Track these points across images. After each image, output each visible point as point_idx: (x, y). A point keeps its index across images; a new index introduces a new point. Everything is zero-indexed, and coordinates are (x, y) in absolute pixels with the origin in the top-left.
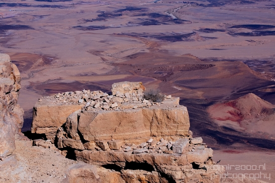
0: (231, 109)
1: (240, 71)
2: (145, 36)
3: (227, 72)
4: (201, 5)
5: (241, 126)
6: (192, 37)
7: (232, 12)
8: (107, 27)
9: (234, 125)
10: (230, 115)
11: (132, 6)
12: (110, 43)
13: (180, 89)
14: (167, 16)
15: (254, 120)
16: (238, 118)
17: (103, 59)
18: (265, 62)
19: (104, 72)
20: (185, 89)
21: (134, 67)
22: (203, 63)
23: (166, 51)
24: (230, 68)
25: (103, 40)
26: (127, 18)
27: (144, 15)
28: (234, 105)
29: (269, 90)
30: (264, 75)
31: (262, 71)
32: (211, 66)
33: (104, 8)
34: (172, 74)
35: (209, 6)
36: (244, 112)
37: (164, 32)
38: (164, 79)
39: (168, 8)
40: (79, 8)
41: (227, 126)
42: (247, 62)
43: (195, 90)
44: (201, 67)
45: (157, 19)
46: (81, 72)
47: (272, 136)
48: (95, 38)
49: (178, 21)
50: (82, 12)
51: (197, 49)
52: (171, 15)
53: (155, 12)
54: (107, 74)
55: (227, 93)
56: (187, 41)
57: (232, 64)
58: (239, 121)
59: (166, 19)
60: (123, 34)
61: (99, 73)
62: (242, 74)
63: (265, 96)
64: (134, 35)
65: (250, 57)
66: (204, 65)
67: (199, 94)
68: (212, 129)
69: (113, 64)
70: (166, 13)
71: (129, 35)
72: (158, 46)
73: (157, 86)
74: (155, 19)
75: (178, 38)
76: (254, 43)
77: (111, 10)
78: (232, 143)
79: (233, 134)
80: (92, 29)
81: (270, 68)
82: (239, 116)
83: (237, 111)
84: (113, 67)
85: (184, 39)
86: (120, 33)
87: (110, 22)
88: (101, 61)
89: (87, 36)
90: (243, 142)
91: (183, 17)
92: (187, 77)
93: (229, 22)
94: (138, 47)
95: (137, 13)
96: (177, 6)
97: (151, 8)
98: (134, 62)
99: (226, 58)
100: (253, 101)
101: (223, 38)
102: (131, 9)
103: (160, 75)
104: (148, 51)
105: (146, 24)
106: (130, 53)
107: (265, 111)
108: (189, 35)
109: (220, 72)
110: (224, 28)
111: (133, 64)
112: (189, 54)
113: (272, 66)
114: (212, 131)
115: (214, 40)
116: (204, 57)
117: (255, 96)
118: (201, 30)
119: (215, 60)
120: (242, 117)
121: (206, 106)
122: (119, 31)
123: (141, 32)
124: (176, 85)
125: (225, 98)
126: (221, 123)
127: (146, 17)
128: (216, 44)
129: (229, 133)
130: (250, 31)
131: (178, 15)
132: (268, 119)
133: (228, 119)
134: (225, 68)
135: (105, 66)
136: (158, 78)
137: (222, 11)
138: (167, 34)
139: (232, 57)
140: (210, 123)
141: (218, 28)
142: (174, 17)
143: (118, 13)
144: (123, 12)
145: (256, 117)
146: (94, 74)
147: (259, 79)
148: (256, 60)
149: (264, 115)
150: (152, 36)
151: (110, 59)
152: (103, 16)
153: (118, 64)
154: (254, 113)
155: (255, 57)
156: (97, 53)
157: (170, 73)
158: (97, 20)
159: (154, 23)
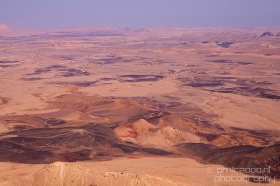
0: (129, 129)
1: (131, 105)
2: (67, 83)
3: (123, 106)
4: (99, 63)
5: (137, 140)
6: (97, 84)
7: (120, 67)
8: (42, 79)
9: (133, 140)
10: (129, 134)
11: (56, 64)
12: (45, 88)
13: (94, 117)
14: (79, 71)
15: (145, 136)
16: (134, 135)
17: (42, 99)
18: (144, 98)
19: (43, 107)
20: (97, 117)
21: (62, 103)
22: (106, 100)
23: (81, 93)
24: (125, 103)
25: (40, 86)
26: (54, 72)
27: (65, 70)
28: (131, 127)
29: (151, 117)
30: (145, 106)
31: (144, 104)
32: (112, 101)
33: (38, 66)
34: (88, 107)
35: (105, 63)
36: (138, 131)
37: (78, 81)
38: (83, 111)
39: (79, 65)
40: (23, 67)
41: (128, 141)
42: (133, 98)
43: (104, 118)
44: (106, 103)
45: (73, 73)
46: (28, 108)
47: (157, 146)
48: (35, 85)
49: (86, 74)
50: (25, 69)
51: (101, 91)
52: (81, 70)
53: (71, 68)
54: (45, 109)
55: (125, 119)
56: (94, 86)
57: (125, 101)
58: (135, 137)
59: (79, 73)
60: (52, 83)
61: (40, 108)
62: (132, 106)
63: (149, 120)
64: (60, 83)
65: (134, 95)
66: (107, 101)
67: (107, 120)
68: (119, 143)
69: (48, 102)
70: (78, 69)
71: (56, 83)
72: (76, 89)
73: (79, 116)
74: (72, 72)
75: (88, 84)
76: (136, 87)
77: (43, 68)
78: (133, 152)
79: (132, 146)
80: (32, 80)
81: (148, 102)
82: (135, 134)
83: (133, 130)
84: (49, 104)
85: (92, 85)
86: (50, 82)
87: (43, 75)
88: (40, 100)
89: (29, 85)
90: (140, 151)
91: (89, 71)
92: (97, 109)
93: (118, 74)
94: (63, 91)
95: (60, 69)
96: (85, 64)
97: (69, 66)
98: (62, 100)
99: (120, 96)
100: (143, 124)
101: (116, 84)
102: (56, 67)
103: (80, 109)
104: (70, 93)
105: (66, 76)
106: (58, 95)
107: (151, 130)
108: (95, 82)
109: (118, 106)
110: (116, 77)
111: (62, 102)
112: (97, 95)
113: (148, 101)
114: (119, 144)
115: (111, 85)
116: (105, 96)
117: (144, 121)
118: (102, 79)
119: (113, 98)
120: (137, 135)
121: (113, 128)
122: (50, 81)
123: (64, 81)
124: (92, 115)
125: (123, 122)
126: (124, 139)
127: (66, 71)
128: (112, 87)
129: (129, 145)
130: (132, 79)
131: (86, 70)
132: (154, 136)
133: (128, 136)
134: (121, 103)
135: (44, 103)
136: (79, 110)
137: (114, 67)
138: (81, 82)
139: (123, 96)
140: (117, 139)
141: (112, 77)
142: (84, 72)
143: (48, 70)
144: (51, 69)
145: (146, 134)
146: (37, 109)
147: (144, 110)
148: (138, 97)
149: (150, 132)
150: (71, 84)
151: (46, 99)
152: (39, 71)
153: (51, 102)
154: (144, 132)
155: (138, 95)
156: (37, 95)
157: (87, 108)
158: (35, 74)
159: (72, 75)
